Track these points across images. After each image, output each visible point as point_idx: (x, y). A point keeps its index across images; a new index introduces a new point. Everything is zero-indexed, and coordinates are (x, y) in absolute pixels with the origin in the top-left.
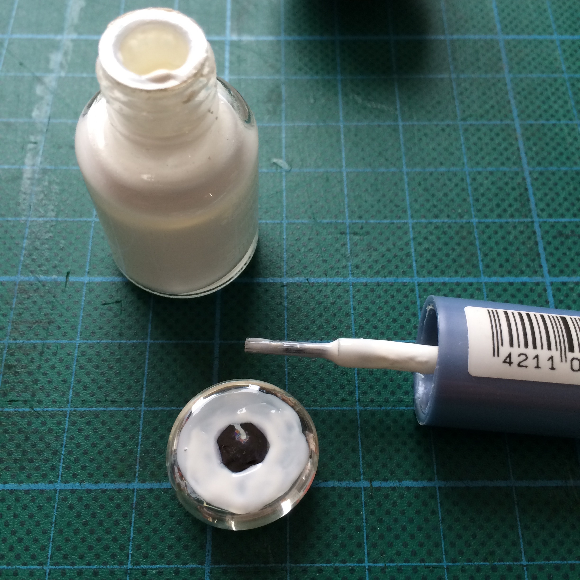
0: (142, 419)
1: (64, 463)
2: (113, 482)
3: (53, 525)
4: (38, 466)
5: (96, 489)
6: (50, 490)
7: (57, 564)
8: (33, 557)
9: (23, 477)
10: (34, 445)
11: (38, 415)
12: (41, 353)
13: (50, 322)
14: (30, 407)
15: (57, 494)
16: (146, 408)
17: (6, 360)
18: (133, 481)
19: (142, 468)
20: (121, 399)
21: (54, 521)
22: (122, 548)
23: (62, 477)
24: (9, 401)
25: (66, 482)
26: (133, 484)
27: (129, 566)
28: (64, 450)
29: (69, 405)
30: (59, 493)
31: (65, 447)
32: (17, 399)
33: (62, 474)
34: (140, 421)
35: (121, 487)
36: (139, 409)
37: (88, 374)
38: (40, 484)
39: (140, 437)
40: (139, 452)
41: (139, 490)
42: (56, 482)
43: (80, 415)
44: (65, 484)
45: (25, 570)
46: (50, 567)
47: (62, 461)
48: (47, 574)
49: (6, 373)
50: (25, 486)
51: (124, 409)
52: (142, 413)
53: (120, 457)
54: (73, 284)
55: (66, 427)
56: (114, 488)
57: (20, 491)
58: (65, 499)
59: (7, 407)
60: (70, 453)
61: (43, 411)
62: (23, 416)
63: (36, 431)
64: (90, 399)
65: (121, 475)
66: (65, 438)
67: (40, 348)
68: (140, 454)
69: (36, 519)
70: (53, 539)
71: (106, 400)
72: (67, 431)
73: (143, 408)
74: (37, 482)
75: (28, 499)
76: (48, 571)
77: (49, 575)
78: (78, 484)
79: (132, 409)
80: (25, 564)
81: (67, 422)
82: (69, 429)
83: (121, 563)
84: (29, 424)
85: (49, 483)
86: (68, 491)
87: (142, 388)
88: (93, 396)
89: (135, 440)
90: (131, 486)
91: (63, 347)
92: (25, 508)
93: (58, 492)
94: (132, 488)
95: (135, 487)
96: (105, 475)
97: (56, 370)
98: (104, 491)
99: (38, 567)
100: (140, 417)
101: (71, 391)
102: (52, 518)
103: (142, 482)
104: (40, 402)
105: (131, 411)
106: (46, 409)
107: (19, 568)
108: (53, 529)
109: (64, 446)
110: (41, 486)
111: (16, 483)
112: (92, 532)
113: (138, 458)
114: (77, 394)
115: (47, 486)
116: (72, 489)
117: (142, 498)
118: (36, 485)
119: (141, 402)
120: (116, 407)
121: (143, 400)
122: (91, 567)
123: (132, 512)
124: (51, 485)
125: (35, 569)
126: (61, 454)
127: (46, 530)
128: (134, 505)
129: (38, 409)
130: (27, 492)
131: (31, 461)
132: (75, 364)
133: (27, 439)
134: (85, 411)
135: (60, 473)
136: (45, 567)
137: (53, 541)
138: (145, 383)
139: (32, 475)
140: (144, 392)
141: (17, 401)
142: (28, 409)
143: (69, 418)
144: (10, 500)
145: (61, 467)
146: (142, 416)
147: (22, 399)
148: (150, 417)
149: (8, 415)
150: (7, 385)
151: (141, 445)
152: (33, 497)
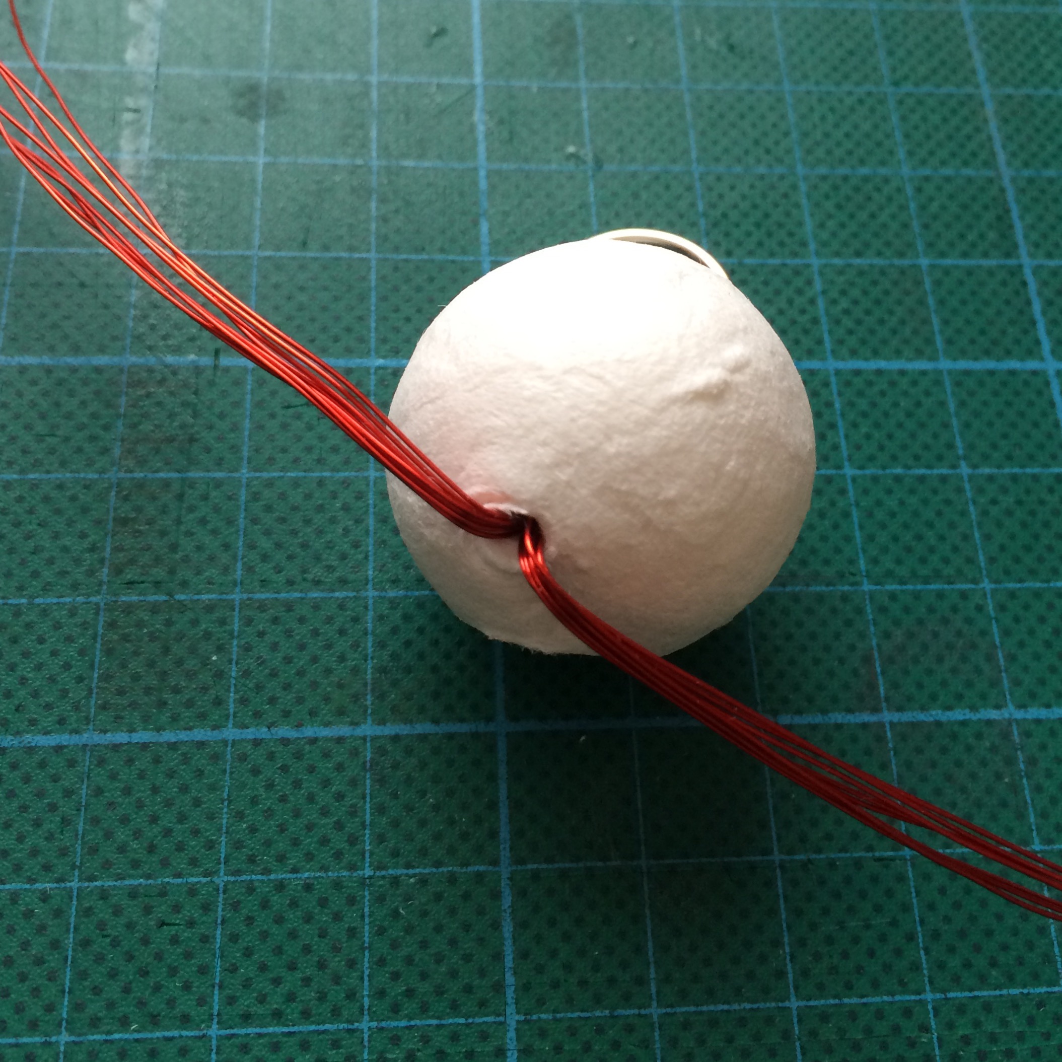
0: (370, 613)
1: (237, 692)
2: (327, 724)
3: (226, 803)
4: (189, 700)
5: (298, 738)
6: (215, 742)
7: (238, 872)
8: (194, 862)
9: (164, 718)
10: (179, 662)
11: (182, 607)
12: (180, 497)
13: (192, 440)
14: (167, 594)
15: (229, 748)
16: (376, 593)
17: (115, 509)
18: (363, 723)
19: (378, 698)
20: (331, 578)
21: (226, 797)
22: (353, 840)
23: (235, 717)
24: (127, 583)
25: (243, 726)
26: (363, 726)
27: (368, 872)
28: (234, 668)
29: (237, 590)
30: (232, 747)
31: (237, 663)
32: (141, 579)
33: (235, 713)
34: (366, 615)
35: (341, 733)
36: (365, 594)
37: (267, 533)
38: (196, 731)
39: (370, 644)
40: (369, 671)
41: (374, 739)
42: (225, 726)
43: (259, 608)
44: (241, 731)
45: (179, 885)
46: (226, 878)
47: (232, 689)
48: (221, 891)
49: (118, 532)
50: (169, 736)
51: (337, 594)
52: (370, 602)
53: (337, 679)
54: (227, 370)
55: (236, 628)
56: (330, 736)
57: (161, 744)
58: (243, 758)
59: (124, 595)
60: (246, 674)
61: (191, 600)
62: (155, 609)
63: (180, 637)
64: (275, 577)
65: (341, 712)
67: (176, 487)
68: (372, 673)
69: (194, 793)
70: (227, 828)
71: (305, 580)
72: (238, 636)
73: (371, 593)
74: (190, 729)
75: (176, 759)
76: (221, 886)
77: (224, 892)
78: (265, 729)
79: (351, 594)
80: (179, 875)
81: (236, 620)
82: (241, 633)
83: (352, 867)
84: (169, 623)
85: (213, 730)
86: (248, 742)
87: (366, 557)
88: (280, 572)
89: (360, 649)
90: (359, 731)
91: (218, 484)
92: (171, 774)
93: (230, 745)
94: (361, 735)
95: (368, 733)
96: (312, 713)
97: (209, 527)
98: (313, 741)
99: (204, 880)
100: (366, 608)
101: (239, 565)
102: (223, 792)
103: (379, 724)
104: (184, 584)
105: (351, 598)
106: (196, 597)
107: (168, 883)
108: (225, 810)
109: (234, 662)
110: (199, 734)
111: (152, 730)
112: (297, 814)
113: (369, 681)
114: (249, 569)
115: (209, 733)
116: (255, 739)
117: (381, 751)
118: (188, 732)
119: (366, 581)
120: (323, 591)
121: (370, 578)
122: (299, 875)
123: (364, 777)
124: (216, 732)
125: (199, 882)
126: (231, 676)
127: (213, 814)
128: (368, 765)
129: (182, 597)
130: (173, 746)
131: (176, 690)
132: (242, 516)
133: (166, 650)
134: (267, 599)
135: (232, 711)
136: (216, 879)
137: (227, 833)
138: (370, 548)
139: (179, 715)
140: (371, 565)
141: (142, 582)
142: (164, 598)
143: (240, 612)
144: (143, 762)
145: (231, 700)
146: (370, 607)
147: (150, 579)
148: (384, 609)
149: (128, 609)
150: (121, 555)
151: (372, 658)
152: (184, 754)
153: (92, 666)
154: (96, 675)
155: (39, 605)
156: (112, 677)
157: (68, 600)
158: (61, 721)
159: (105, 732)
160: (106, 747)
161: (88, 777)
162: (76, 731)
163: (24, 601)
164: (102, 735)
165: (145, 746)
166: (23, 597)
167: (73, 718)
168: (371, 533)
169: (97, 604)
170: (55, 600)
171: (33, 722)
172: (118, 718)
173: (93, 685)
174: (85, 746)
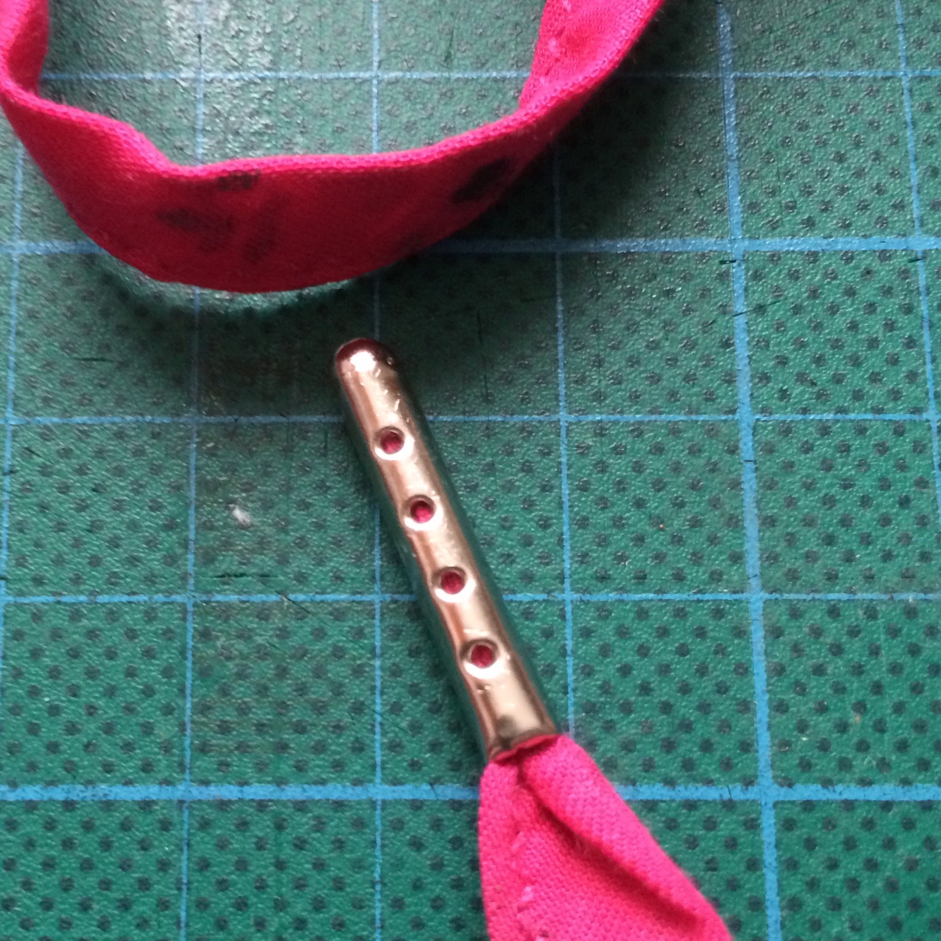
0: (569, 624)
1: (384, 734)
3: (378, 887)
4: (318, 743)
6: (359, 803)
9: (285, 768)
10: (302, 690)
11: (301, 613)
14: (279, 593)
15: (378, 812)
16: (576, 596)
17: (197, 469)
20: (508, 573)
21: (378, 879)
23: (383, 768)
24: (223, 576)
25: (396, 782)
28: (378, 700)
29: (377, 587)
30: (383, 809)
31: (382, 693)
32: (241, 571)
33: (383, 763)
34: (564, 628)
36: (560, 597)
38: (330, 786)
39: (570, 671)
40: (571, 709)
42: (371, 781)
44: (394, 788)
47: (378, 729)
49: (204, 502)
50: (294, 792)
52: (569, 609)
55: (378, 644)
57: (284, 804)
58: (398, 826)
59: (219, 592)
60: (395, 708)
61: (312, 601)
62: (263, 613)
63: (301, 653)
66: (378, 673)
67: (280, 437)
68: (576, 713)
69: (333, 872)
70: (382, 920)
72: (382, 655)
73: (569, 596)
74: (323, 782)
75: (307, 823)
78: (426, 787)
79: (541, 597)
81: (378, 632)
82: (385, 649)
84: (283, 634)
85: (355, 785)
86: (404, 804)
87: (560, 541)
89: (556, 676)
91: (340, 433)
92: (300, 844)
93: (379, 807)
97: (330, 496)
100: (563, 617)
101: (377, 551)
102: (373, 872)
104: (301, 579)
105: (540, 603)
106: (318, 598)
108: (378, 897)
109: (377, 692)
110: (335, 791)
111: (269, 782)
113: (571, 724)
114: (392, 558)
115: (350, 791)
116: (413, 800)
118: (321, 788)
119: (561, 578)
121: (567, 573)
124: (359, 789)
126: (374, 711)
127: (361, 900)
129: (301, 597)
130: (301, 806)
131: (300, 728)
133: (282, 672)
135: (378, 760)
137: (382, 927)
138: (565, 528)
139: (306, 763)
140: (567, 555)
141: (242, 575)
142: (274, 598)
143: (381, 621)
144: (262, 827)
145: (377, 745)
146: (569, 616)
147: (254, 570)
148: (589, 619)
149: (225, 612)
150: (211, 535)
151: (575, 690)
152: (316, 818)
153: (182, 691)
154: (189, 705)
155: (103, 605)
156: (209, 708)
157: (143, 598)
158: (147, 767)
159: (206, 783)
160: (209, 803)
161: (189, 845)
162: (167, 782)
163: (82, 598)
164: (203, 789)
165: (261, 805)
166: (82, 593)
167: (162, 761)
168: (566, 505)
169: (183, 605)
170: (125, 599)
171: (108, 768)
172: (224, 765)
173: (187, 719)
174: (181, 802)
